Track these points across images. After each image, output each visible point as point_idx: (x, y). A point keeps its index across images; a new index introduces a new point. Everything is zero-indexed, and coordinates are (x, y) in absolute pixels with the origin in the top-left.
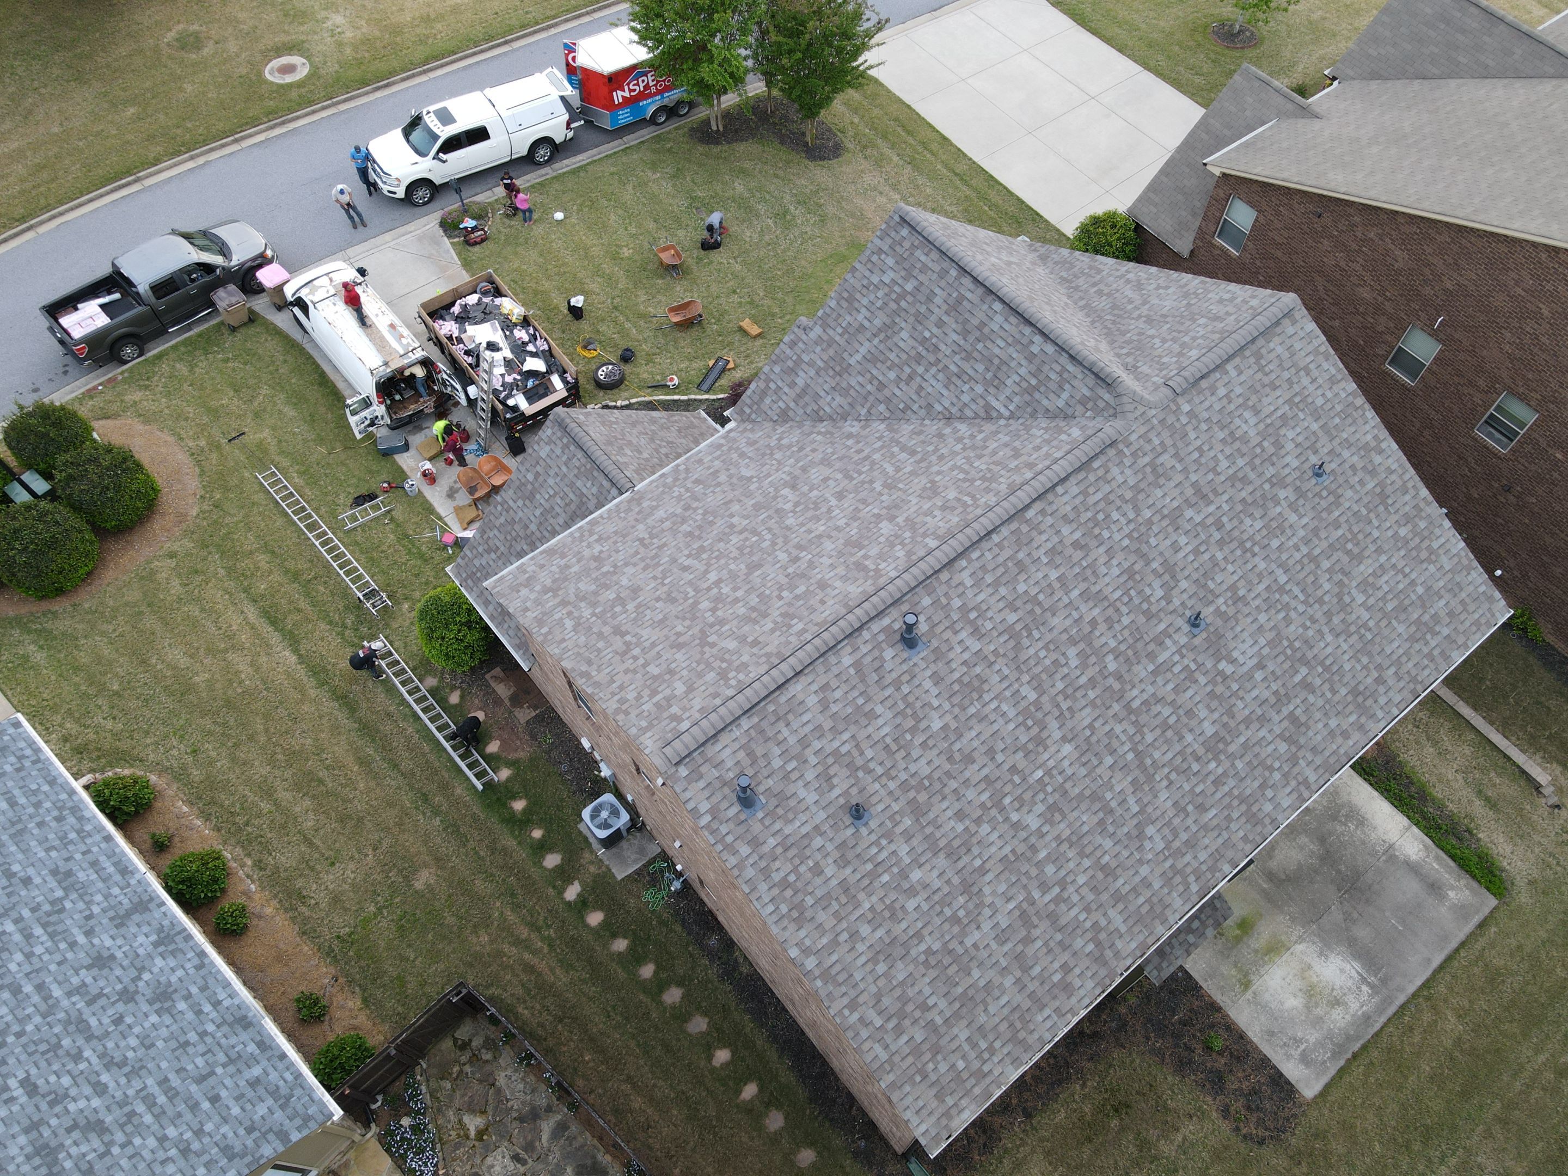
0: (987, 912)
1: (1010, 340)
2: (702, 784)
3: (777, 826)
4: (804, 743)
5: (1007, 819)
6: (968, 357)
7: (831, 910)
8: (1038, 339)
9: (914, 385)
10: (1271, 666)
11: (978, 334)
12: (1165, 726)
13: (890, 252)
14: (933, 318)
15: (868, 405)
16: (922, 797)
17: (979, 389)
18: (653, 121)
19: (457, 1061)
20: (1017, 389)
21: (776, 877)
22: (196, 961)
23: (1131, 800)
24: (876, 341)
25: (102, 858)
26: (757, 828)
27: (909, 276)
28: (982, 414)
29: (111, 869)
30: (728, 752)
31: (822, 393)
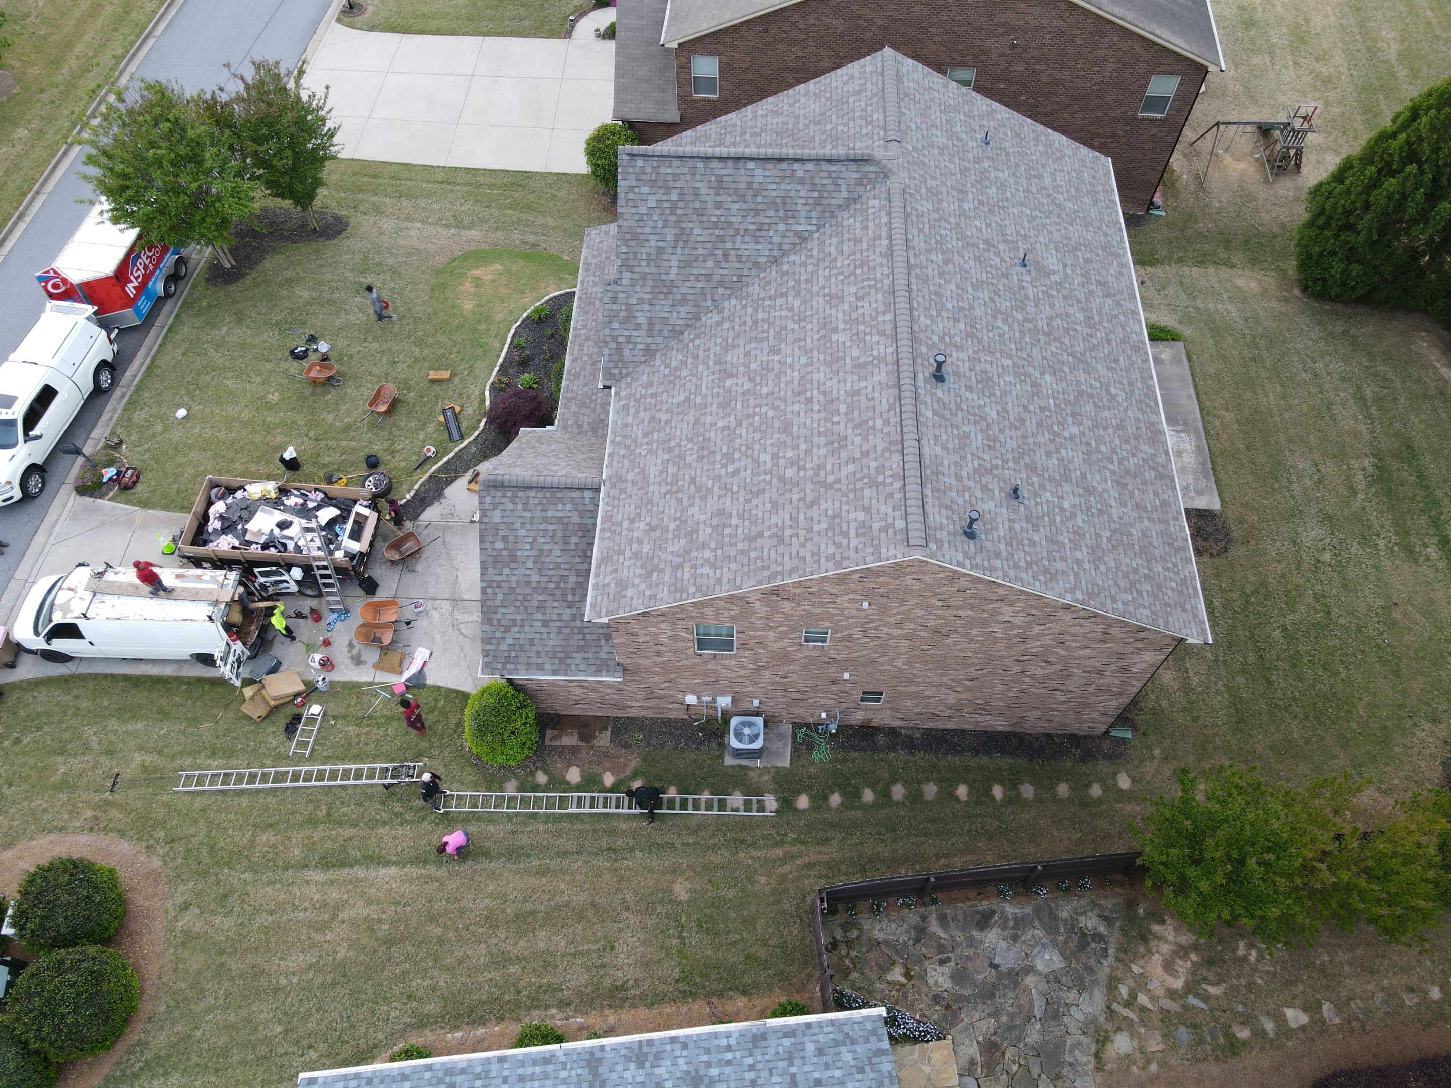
0: (1106, 495)
1: (777, 180)
2: (946, 545)
3: (995, 536)
4: (959, 478)
5: (1065, 438)
6: (757, 212)
7: (1058, 559)
8: (796, 166)
9: (732, 257)
10: (1068, 263)
11: (751, 192)
12: (1066, 330)
13: (639, 184)
14: (710, 205)
15: (709, 296)
16: (1027, 460)
17: (782, 227)
18: (168, 295)
19: (842, 958)
20: (808, 208)
21: (1022, 564)
22: (677, 1046)
23: (1093, 382)
24: (679, 251)
25: (521, 1071)
26: (989, 545)
27: (668, 191)
28: (798, 241)
29: (538, 1069)
30: (937, 515)
31: (666, 315)
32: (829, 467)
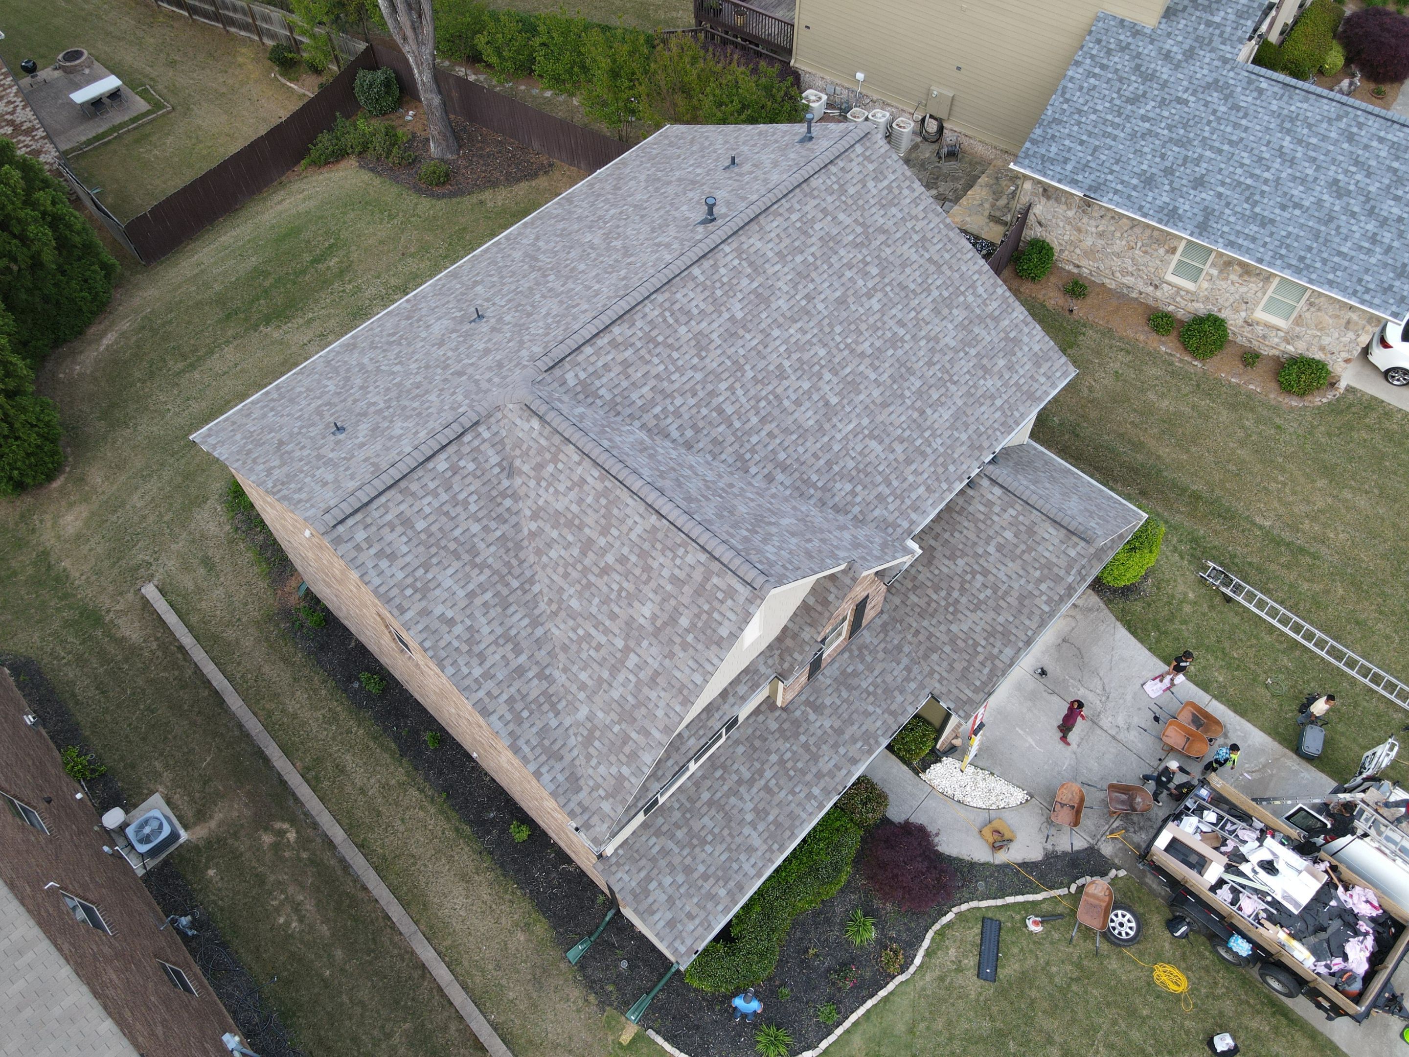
29: (1240, 241)
32: (851, 238)
